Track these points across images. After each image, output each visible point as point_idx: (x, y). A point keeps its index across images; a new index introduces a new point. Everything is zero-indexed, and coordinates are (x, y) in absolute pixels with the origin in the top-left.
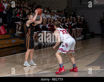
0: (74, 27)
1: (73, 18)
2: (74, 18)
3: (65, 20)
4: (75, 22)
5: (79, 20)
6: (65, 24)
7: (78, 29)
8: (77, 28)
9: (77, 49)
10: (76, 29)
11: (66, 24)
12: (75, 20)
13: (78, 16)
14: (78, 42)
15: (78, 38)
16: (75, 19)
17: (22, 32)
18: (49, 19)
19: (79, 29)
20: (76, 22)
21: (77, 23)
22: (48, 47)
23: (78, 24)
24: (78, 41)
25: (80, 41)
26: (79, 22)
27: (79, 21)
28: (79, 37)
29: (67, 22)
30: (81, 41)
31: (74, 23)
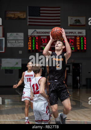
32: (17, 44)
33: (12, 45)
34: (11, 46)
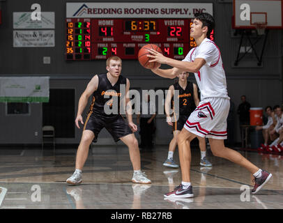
32: (38, 40)
33: (26, 42)
34: (24, 44)
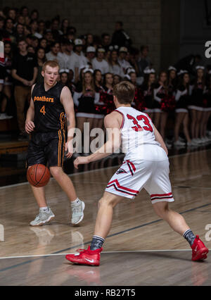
0: (184, 102)
1: (182, 72)
2: (183, 74)
3: (152, 78)
4: (188, 85)
5: (200, 81)
6: (152, 90)
7: (197, 111)
8: (193, 107)
9: (192, 178)
10: (190, 111)
11: (156, 91)
12: (186, 79)
13: (198, 67)
14: (197, 153)
15: (194, 140)
16: (186, 75)
17: (8, 115)
18: (98, 73)
19: (200, 109)
20: (191, 87)
21: (193, 91)
22: (94, 169)
23: (197, 92)
24: (194, 150)
25: (201, 152)
26: (200, 87)
27: (200, 83)
28: (199, 137)
29: (159, 85)
30: (205, 151)
31: (182, 90)
